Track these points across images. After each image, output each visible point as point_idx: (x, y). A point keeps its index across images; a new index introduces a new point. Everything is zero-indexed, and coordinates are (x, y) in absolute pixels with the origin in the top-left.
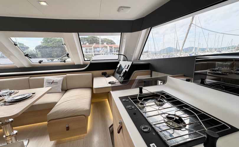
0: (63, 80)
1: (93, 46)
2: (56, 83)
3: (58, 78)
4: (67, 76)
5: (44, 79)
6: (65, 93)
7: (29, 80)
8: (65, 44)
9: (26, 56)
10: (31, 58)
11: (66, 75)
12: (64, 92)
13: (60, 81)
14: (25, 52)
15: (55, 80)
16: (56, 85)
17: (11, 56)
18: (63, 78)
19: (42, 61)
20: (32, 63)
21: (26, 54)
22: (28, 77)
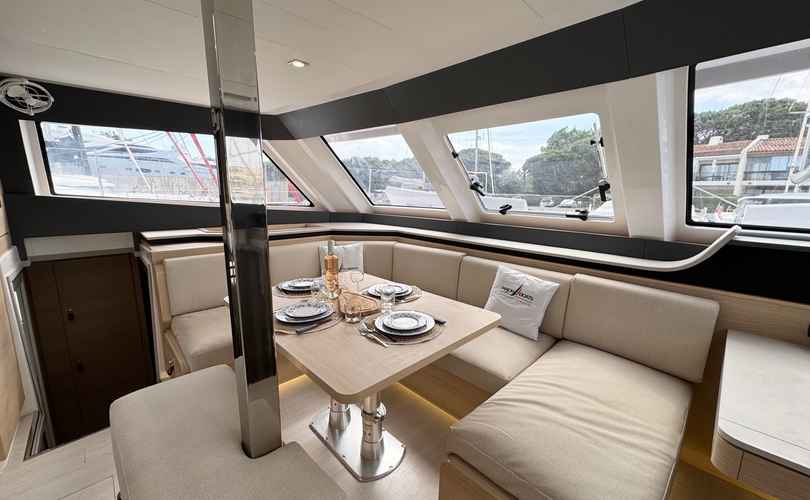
0: (556, 293)
1: (745, 152)
2: (526, 296)
3: (540, 282)
4: (575, 281)
5: (495, 270)
6: (548, 350)
7: (461, 261)
8: (601, 142)
9: (472, 187)
10: (483, 195)
11: (574, 274)
12: (547, 341)
13: (543, 293)
14: (471, 176)
15: (527, 284)
16: (526, 307)
17: (443, 187)
18: (557, 285)
19: (510, 207)
20: (483, 210)
21: (473, 182)
22: (460, 254)
